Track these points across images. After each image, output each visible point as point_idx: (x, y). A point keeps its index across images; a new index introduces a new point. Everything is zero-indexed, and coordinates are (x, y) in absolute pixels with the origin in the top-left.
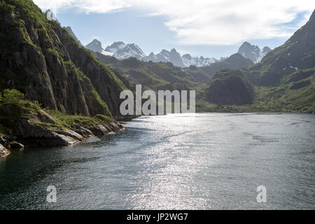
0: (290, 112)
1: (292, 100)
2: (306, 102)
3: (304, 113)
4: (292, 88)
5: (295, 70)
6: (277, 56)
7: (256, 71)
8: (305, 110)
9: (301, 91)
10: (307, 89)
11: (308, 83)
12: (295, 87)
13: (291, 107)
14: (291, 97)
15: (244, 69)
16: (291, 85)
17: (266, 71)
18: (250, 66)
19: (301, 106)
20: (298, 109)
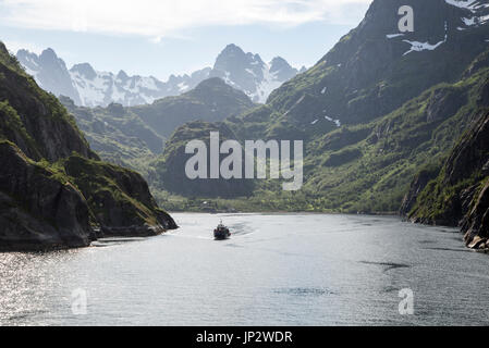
0: (321, 212)
1: (326, 187)
2: (349, 193)
3: (344, 213)
4: (327, 164)
5: (335, 126)
6: (299, 94)
7: (259, 124)
8: (347, 206)
9: (344, 171)
10: (355, 166)
11: (357, 154)
12: (334, 162)
13: (323, 202)
14: (324, 182)
15: (233, 119)
16: (325, 157)
17: (278, 125)
18: (245, 114)
19: (341, 201)
20: (335, 206)
